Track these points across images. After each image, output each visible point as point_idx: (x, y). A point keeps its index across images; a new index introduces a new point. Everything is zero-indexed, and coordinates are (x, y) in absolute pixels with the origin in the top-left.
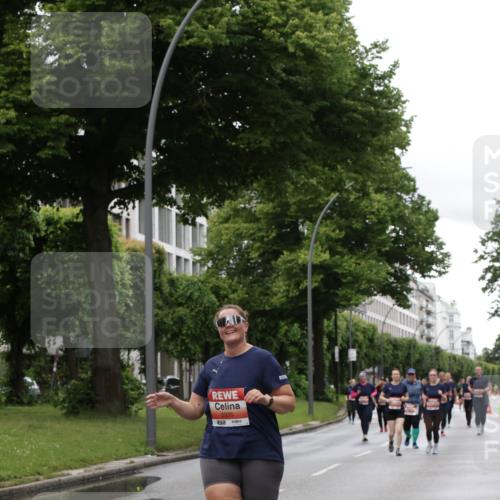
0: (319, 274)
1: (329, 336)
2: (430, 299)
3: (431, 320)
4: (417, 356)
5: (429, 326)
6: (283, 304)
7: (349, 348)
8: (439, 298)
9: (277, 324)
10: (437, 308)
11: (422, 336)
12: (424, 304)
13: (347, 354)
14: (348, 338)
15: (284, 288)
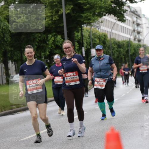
0: (70, 5)
1: (78, 42)
2: (138, 16)
3: (139, 29)
4: (133, 51)
5: (139, 33)
6: (49, 25)
7: (91, 48)
8: (144, 15)
9: (47, 37)
10: (143, 21)
11: (135, 39)
12: (135, 19)
13: (90, 52)
14: (90, 43)
15: (49, 14)
